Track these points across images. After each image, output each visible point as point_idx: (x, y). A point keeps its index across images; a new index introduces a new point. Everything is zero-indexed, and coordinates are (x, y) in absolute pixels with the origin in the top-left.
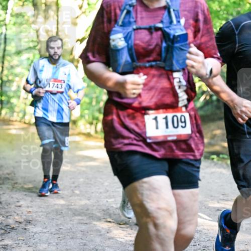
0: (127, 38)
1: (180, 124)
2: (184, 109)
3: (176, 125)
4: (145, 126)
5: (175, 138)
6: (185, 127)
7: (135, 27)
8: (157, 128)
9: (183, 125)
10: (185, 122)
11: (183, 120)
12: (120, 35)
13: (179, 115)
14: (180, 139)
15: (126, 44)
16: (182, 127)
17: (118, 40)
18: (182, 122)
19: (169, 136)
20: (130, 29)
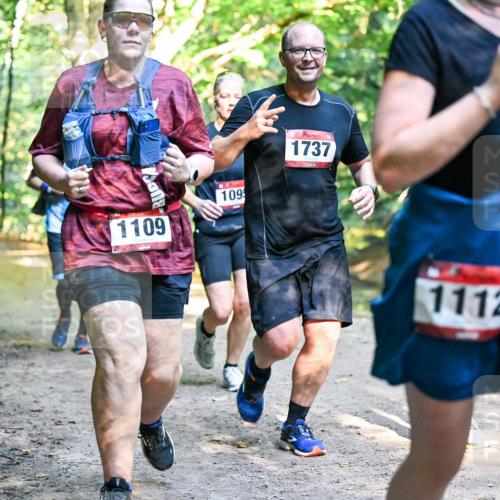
0: (83, 127)
1: (156, 230)
2: (162, 211)
3: (149, 231)
4: (109, 233)
5: (148, 248)
6: (163, 233)
7: (93, 112)
8: (124, 236)
9: (161, 230)
10: (163, 227)
11: (160, 224)
12: (75, 123)
13: (154, 218)
14: (155, 248)
15: (82, 134)
16: (158, 233)
17: (72, 128)
18: (158, 227)
19: (140, 245)
20: (88, 114)
